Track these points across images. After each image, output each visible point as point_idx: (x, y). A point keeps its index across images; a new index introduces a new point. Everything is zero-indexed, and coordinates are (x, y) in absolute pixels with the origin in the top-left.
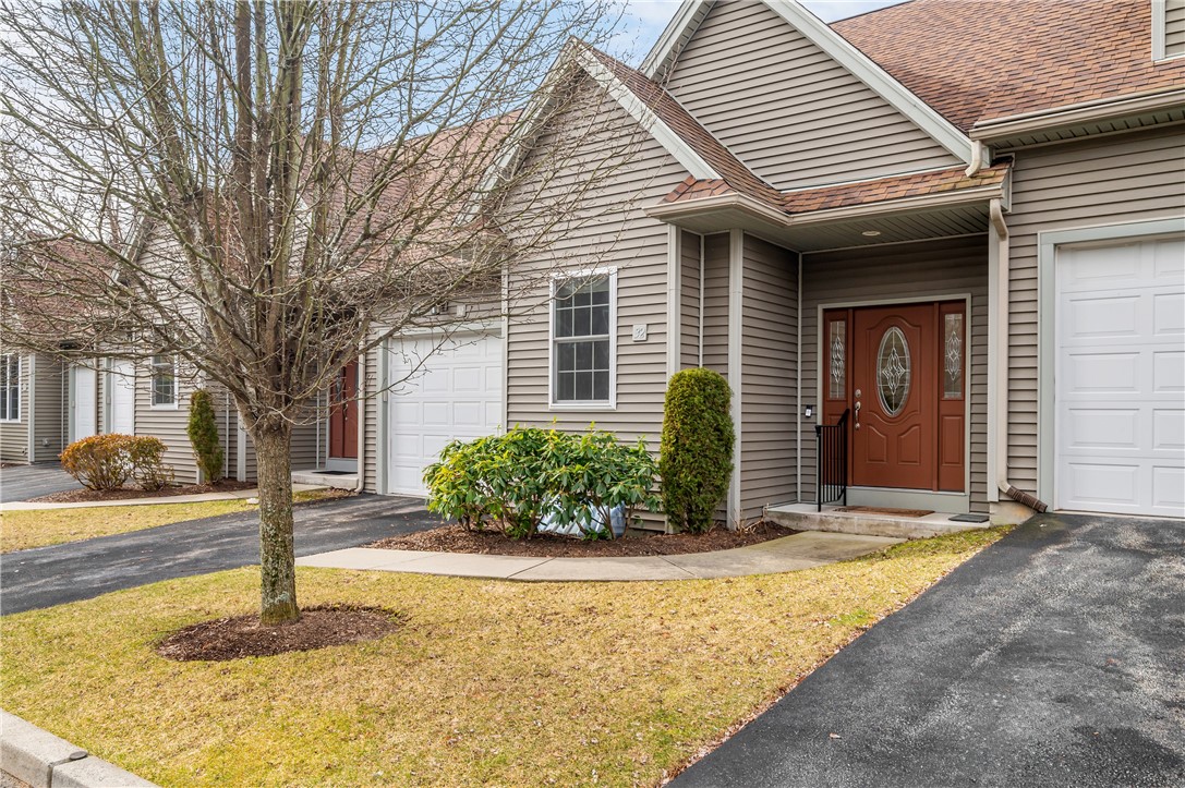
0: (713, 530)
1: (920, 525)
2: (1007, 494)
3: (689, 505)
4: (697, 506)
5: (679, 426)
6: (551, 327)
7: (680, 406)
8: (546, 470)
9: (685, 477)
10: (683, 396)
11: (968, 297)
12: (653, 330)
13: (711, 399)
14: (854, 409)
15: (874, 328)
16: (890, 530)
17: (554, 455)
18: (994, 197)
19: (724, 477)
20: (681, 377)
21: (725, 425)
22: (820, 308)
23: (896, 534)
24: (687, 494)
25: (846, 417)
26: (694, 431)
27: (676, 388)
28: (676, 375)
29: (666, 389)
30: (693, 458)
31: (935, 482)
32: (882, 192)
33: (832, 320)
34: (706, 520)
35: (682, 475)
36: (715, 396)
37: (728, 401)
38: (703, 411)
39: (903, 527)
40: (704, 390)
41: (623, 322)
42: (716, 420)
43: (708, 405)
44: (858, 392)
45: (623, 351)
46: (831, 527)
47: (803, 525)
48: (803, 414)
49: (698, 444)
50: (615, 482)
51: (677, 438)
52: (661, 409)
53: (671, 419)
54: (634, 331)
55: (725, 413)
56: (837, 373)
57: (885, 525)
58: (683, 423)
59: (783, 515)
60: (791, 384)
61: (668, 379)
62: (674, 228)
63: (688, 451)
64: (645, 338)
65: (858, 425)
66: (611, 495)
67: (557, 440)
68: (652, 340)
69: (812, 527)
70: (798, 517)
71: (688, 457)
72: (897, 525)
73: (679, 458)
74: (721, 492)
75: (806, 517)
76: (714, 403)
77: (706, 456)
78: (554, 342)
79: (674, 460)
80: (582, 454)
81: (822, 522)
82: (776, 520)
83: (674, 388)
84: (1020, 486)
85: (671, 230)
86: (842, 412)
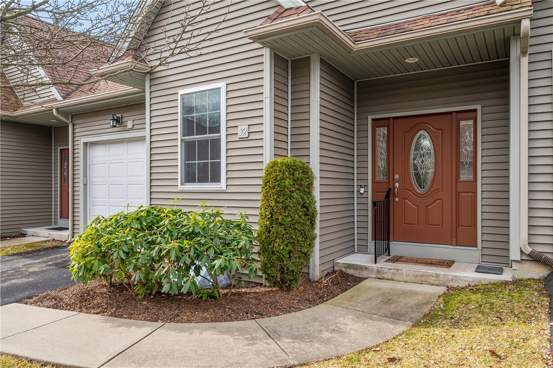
0: (300, 285)
1: (456, 277)
2: (529, 255)
3: (283, 268)
4: (288, 269)
5: (273, 204)
6: (179, 130)
7: (274, 188)
8: (160, 243)
9: (278, 246)
10: (276, 179)
11: (478, 107)
12: (253, 129)
13: (299, 182)
14: (394, 188)
15: (408, 131)
16: (432, 279)
17: (168, 230)
18: (525, 17)
19: (309, 245)
20: (274, 164)
21: (310, 203)
22: (370, 118)
23: (437, 282)
24: (280, 259)
25: (389, 193)
26: (285, 208)
27: (270, 173)
28: (271, 162)
29: (263, 174)
30: (285, 230)
31: (454, 240)
32: (426, 23)
33: (377, 127)
34: (295, 279)
35: (276, 245)
36: (302, 180)
37: (312, 183)
38: (292, 192)
39: (442, 278)
40: (293, 175)
41: (231, 124)
42: (303, 199)
43: (297, 187)
44: (397, 176)
45: (231, 146)
46: (385, 276)
47: (364, 274)
48: (358, 192)
49: (289, 219)
50: (218, 254)
51: (271, 214)
52: (259, 189)
53: (266, 198)
54: (239, 131)
55: (310, 193)
56: (382, 164)
57: (427, 276)
58: (277, 202)
59: (349, 266)
60: (350, 170)
61: (264, 166)
62: (268, 50)
63: (281, 224)
64: (247, 136)
65: (397, 199)
66: (214, 267)
67: (172, 217)
68: (252, 137)
69: (371, 275)
70: (360, 268)
71: (281, 229)
72: (437, 276)
73: (273, 230)
74: (306, 256)
75: (366, 268)
76: (301, 185)
77: (295, 229)
78: (182, 140)
79: (269, 232)
80: (191, 230)
81: (378, 272)
82: (343, 269)
83: (269, 173)
84: (539, 249)
85: (266, 52)
86: (387, 190)
